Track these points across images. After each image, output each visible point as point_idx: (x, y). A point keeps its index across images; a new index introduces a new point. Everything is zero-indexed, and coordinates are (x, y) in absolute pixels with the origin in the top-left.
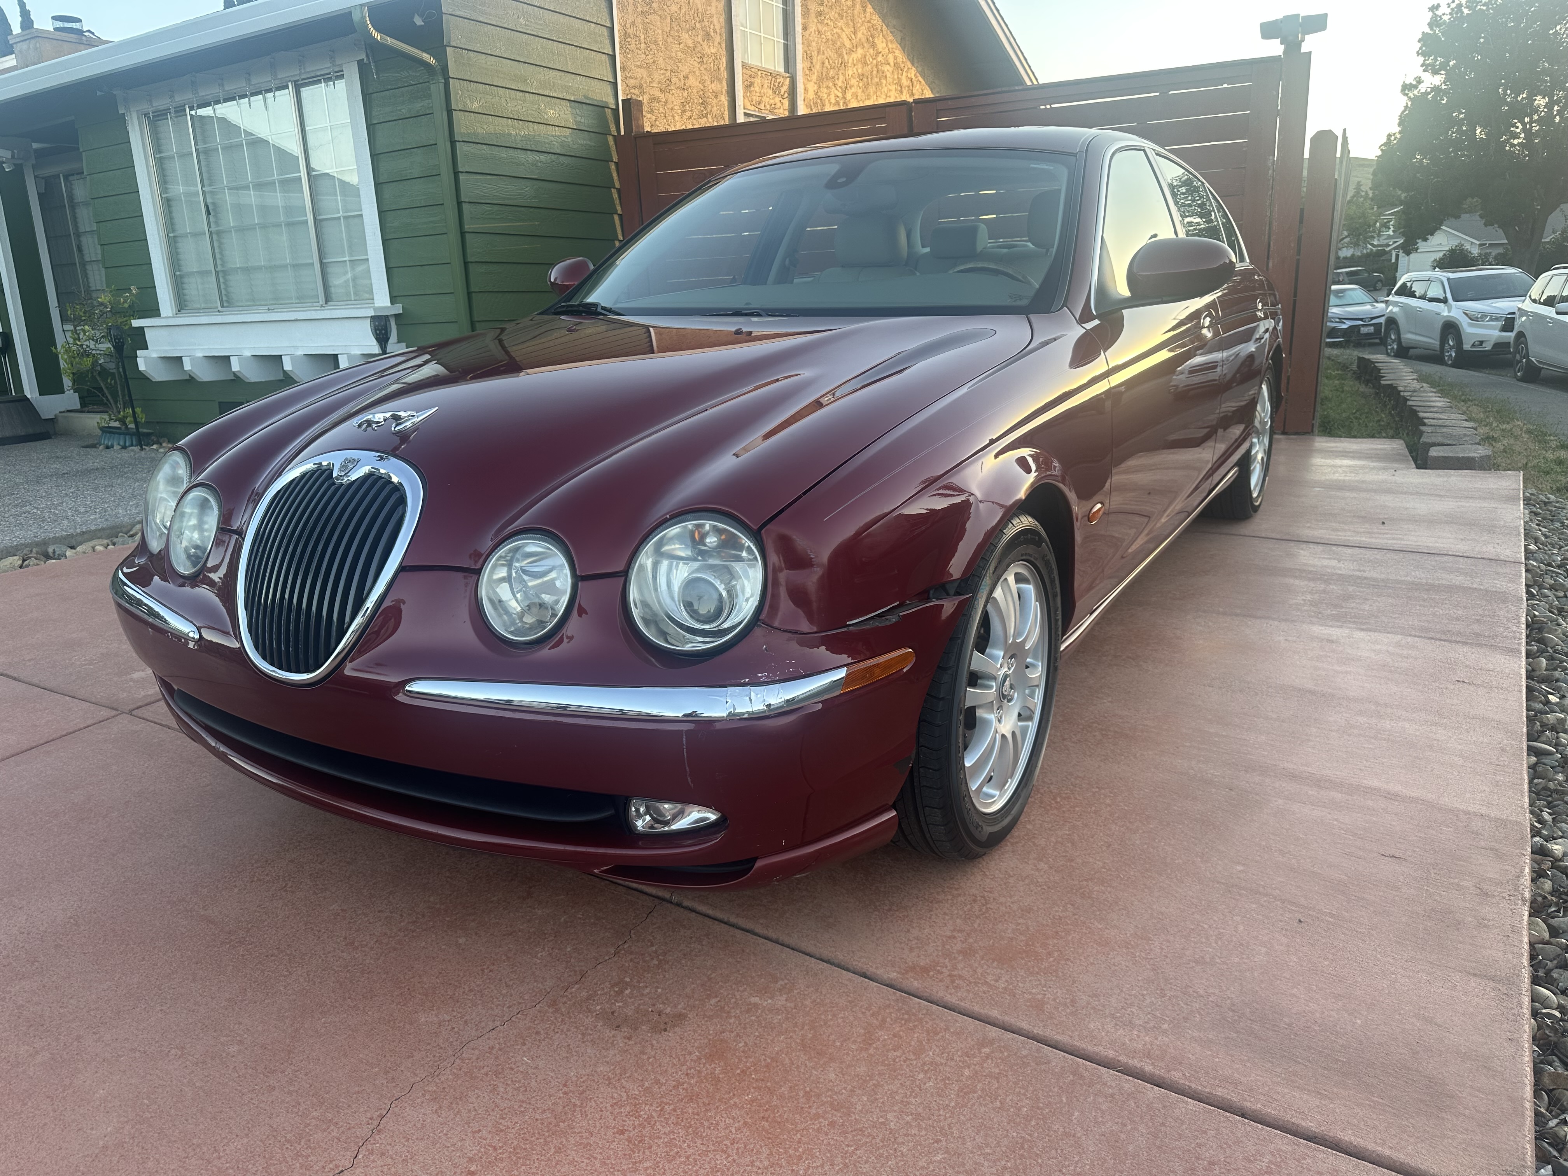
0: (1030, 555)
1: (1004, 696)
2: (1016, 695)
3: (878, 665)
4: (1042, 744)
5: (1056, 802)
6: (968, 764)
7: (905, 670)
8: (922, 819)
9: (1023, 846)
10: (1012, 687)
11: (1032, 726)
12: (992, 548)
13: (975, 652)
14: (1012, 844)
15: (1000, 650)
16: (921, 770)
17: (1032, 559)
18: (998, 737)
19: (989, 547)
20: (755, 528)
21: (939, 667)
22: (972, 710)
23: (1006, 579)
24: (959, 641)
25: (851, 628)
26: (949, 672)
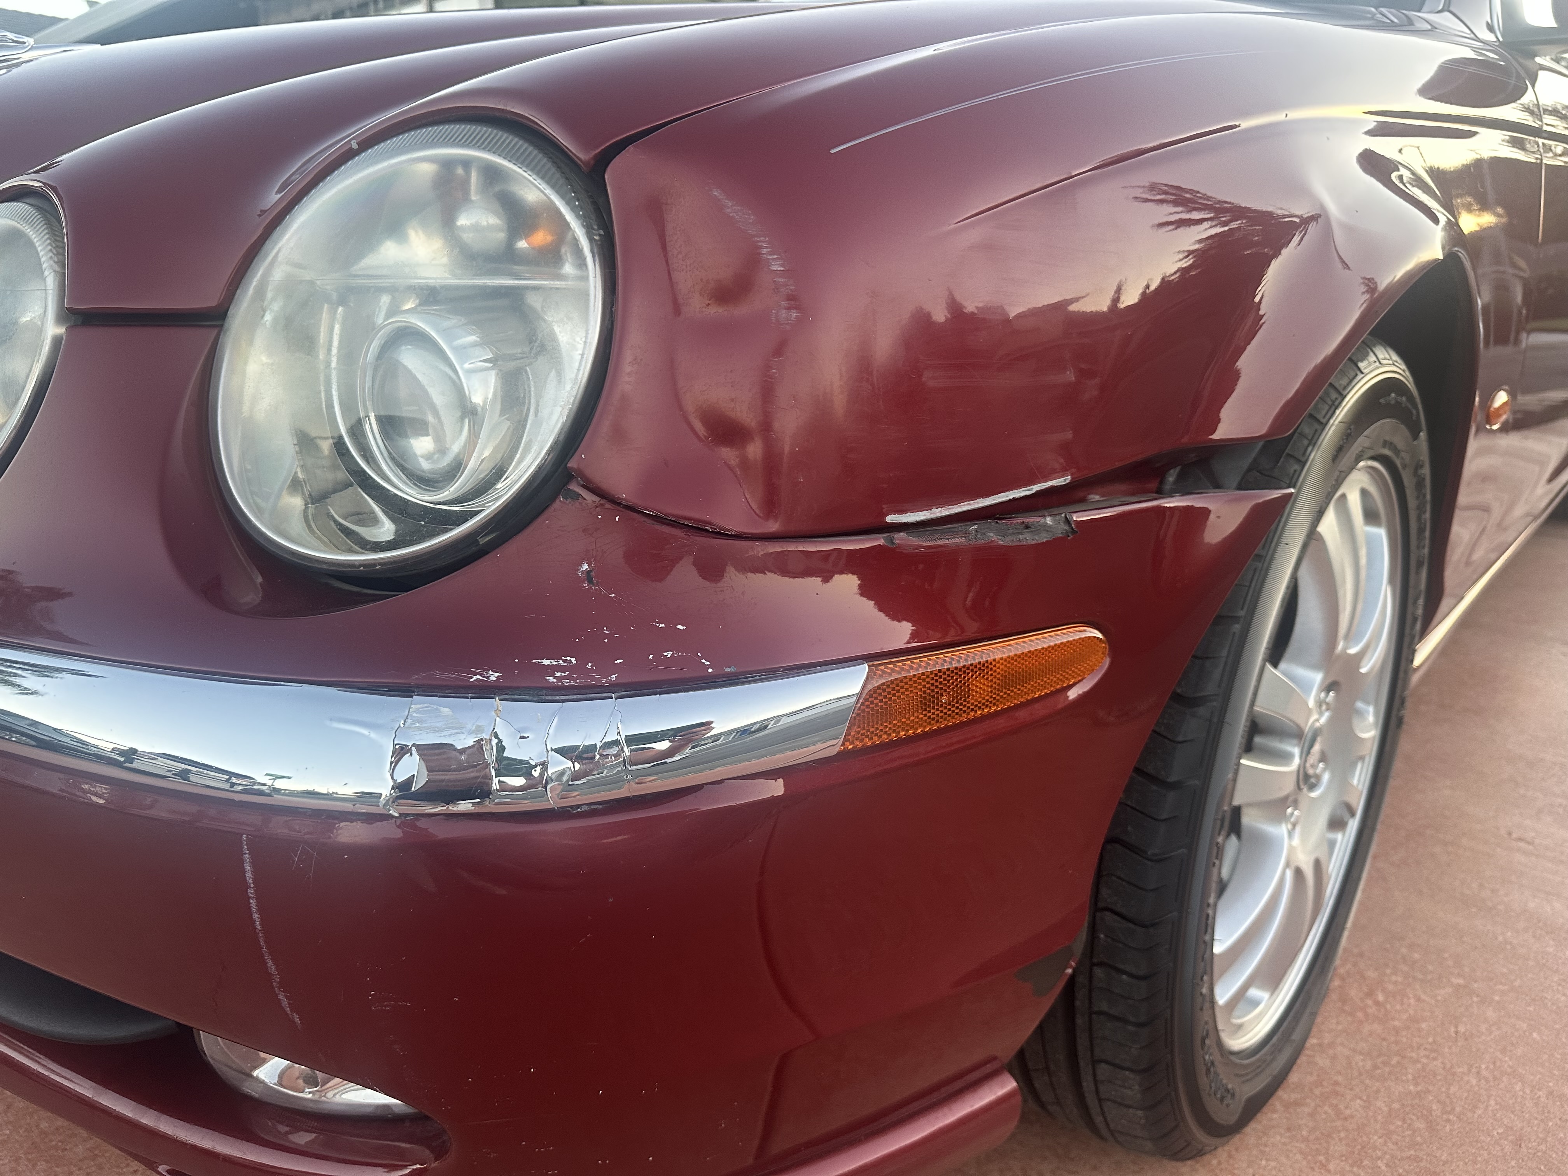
0: (1396, 451)
1: (1307, 777)
2: (1326, 777)
3: (982, 668)
4: (1359, 879)
5: (1377, 1003)
6: (1218, 949)
7: (1073, 694)
8: (1088, 1085)
9: (1312, 1115)
10: (1323, 758)
11: (1345, 840)
12: (1334, 395)
13: (1269, 666)
14: (1287, 1106)
15: (1315, 667)
16: (1099, 972)
17: (1398, 462)
18: (1289, 874)
19: (1327, 393)
20: (582, 155)
21: (1177, 698)
22: (1237, 812)
23: (1344, 496)
24: (1237, 628)
25: (900, 538)
26: (1202, 711)
